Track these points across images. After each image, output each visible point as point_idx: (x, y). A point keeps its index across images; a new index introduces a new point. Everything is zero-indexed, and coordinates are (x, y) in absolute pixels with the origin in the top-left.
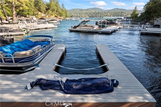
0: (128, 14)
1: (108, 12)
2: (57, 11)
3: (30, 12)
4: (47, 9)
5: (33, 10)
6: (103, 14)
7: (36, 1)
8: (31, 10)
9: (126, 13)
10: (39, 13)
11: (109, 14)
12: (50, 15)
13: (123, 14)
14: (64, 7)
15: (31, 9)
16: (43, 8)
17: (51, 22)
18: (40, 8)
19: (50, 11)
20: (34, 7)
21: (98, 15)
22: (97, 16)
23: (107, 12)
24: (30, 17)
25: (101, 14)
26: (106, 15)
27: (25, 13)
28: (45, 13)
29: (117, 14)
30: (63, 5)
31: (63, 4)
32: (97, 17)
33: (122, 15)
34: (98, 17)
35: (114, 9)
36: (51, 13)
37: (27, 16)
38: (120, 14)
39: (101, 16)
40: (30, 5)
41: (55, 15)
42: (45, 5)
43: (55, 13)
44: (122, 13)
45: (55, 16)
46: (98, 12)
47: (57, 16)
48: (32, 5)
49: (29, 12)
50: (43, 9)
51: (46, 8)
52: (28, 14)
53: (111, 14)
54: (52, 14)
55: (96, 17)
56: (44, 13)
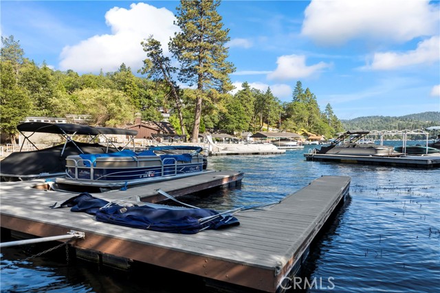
2: (309, 123)
3: (243, 124)
4: (284, 118)
5: (249, 119)
7: (260, 101)
8: (245, 119)
10: (263, 127)
12: (289, 130)
14: (331, 113)
15: (246, 117)
16: (274, 115)
17: (280, 142)
18: (267, 116)
19: (291, 123)
20: (253, 113)
24: (242, 134)
27: (230, 126)
28: (278, 127)
30: (328, 107)
31: (329, 105)
36: (294, 127)
37: (235, 133)
40: (244, 109)
41: (305, 130)
42: (279, 107)
43: (304, 126)
45: (302, 132)
47: (309, 133)
48: (249, 108)
49: (240, 124)
50: (275, 117)
51: (282, 114)
52: (238, 128)
54: (294, 129)
56: (276, 125)
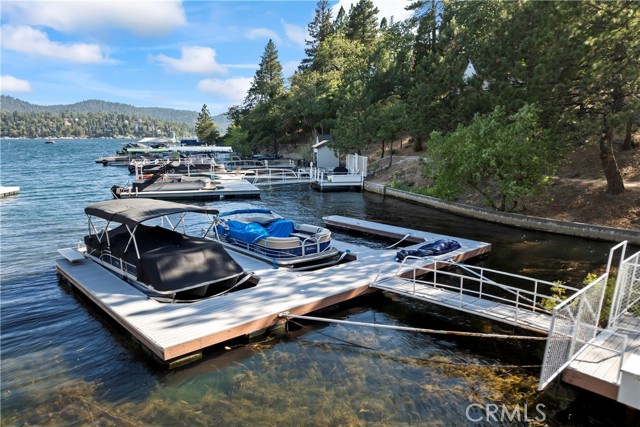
0: (145, 124)
1: (63, 116)
6: (39, 122)
9: (141, 121)
11: (67, 123)
13: (126, 122)
21: (18, 125)
22: (15, 132)
23: (55, 114)
25: (33, 122)
26: (58, 129)
29: (104, 123)
32: (14, 136)
33: (125, 126)
34: (20, 135)
35: (85, 102)
38: (115, 122)
39: (33, 129)
44: (122, 118)
46: (15, 115)
53: (79, 124)
55: (8, 135)
